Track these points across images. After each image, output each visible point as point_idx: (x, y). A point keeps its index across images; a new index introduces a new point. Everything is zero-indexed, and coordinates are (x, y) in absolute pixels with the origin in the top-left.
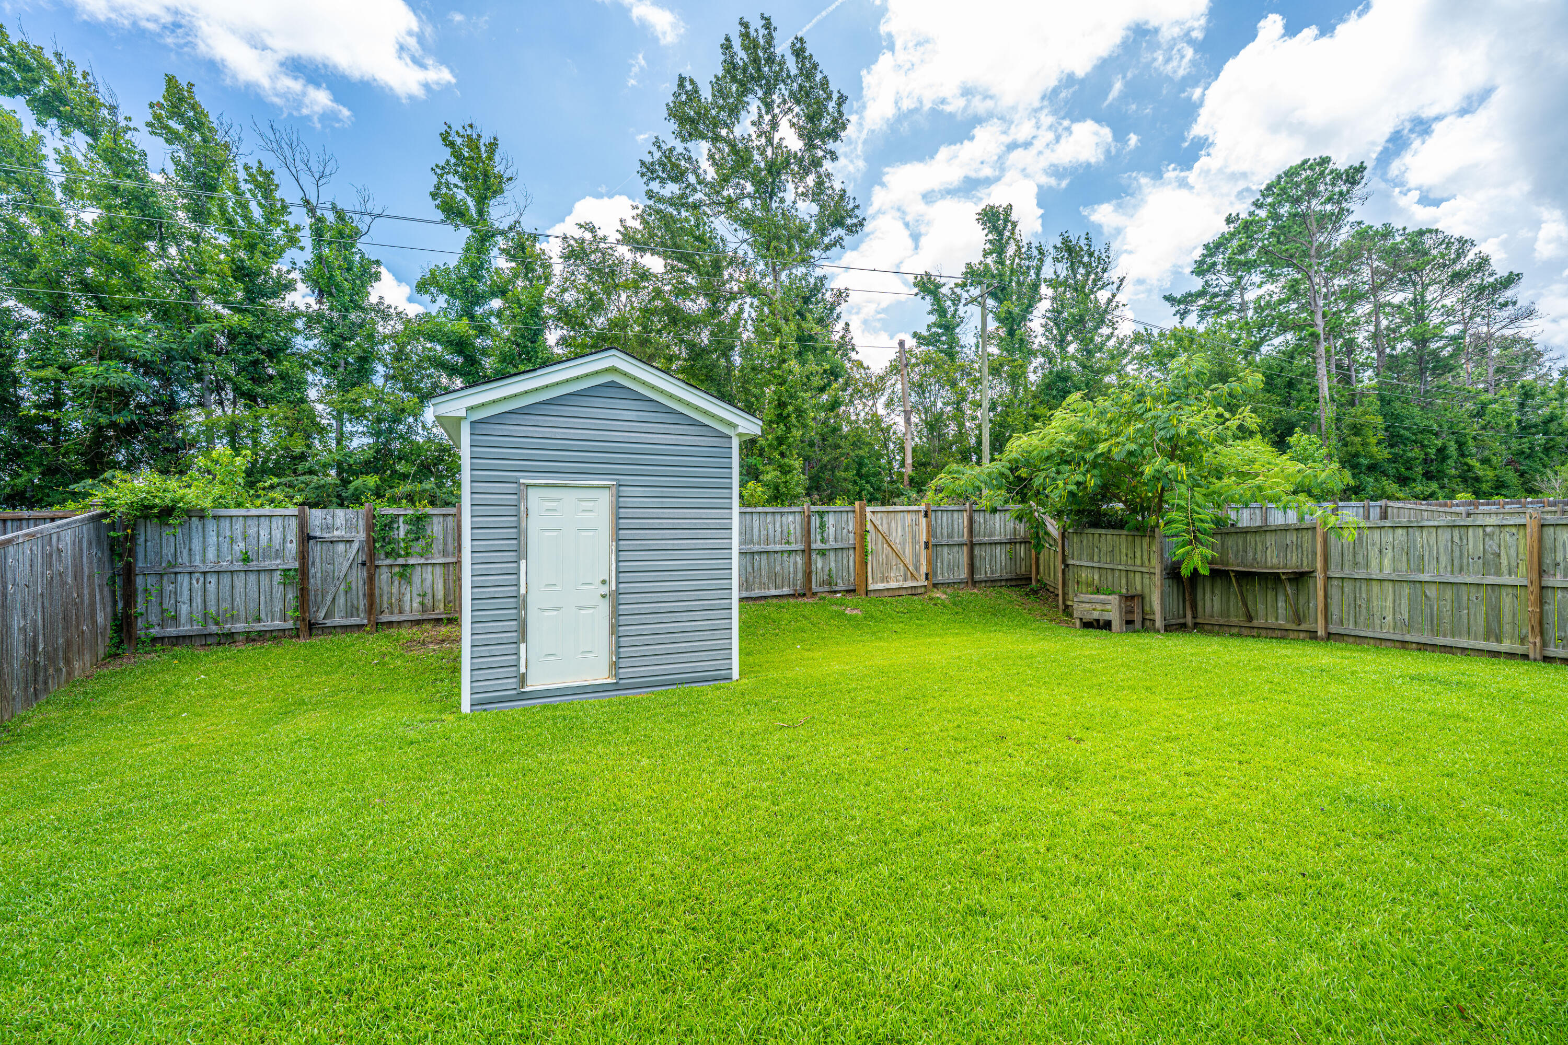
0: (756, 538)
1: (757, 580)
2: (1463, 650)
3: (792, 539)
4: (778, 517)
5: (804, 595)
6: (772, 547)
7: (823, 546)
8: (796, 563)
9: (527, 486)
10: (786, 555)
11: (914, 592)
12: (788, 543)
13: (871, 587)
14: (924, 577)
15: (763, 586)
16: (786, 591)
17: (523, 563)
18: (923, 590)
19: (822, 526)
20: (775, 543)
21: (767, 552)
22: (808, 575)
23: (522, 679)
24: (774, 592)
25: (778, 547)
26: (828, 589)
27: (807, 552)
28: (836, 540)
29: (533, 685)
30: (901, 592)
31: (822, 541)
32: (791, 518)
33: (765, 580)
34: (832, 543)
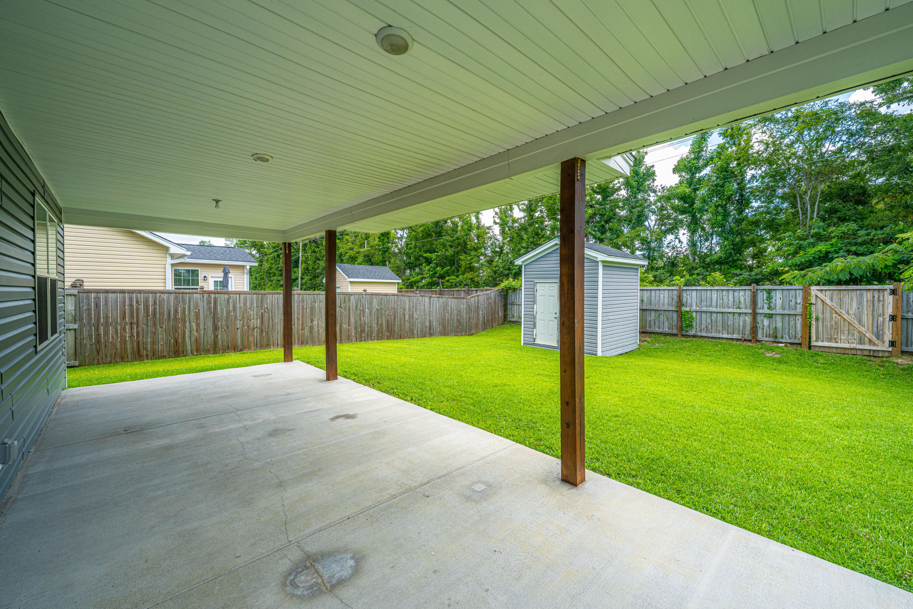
0: (714, 303)
1: (714, 328)
3: (742, 306)
4: (731, 293)
5: (750, 341)
6: (726, 310)
7: (769, 312)
8: (745, 321)
9: (537, 283)
10: (736, 315)
11: (873, 355)
12: (739, 308)
13: (814, 343)
14: (887, 344)
15: (718, 331)
16: (735, 336)
18: (886, 354)
19: (769, 298)
20: (728, 308)
21: (722, 313)
22: (754, 329)
23: (534, 339)
24: (725, 336)
25: (730, 310)
26: (772, 340)
27: (754, 314)
28: (783, 308)
29: (537, 342)
30: (847, 352)
31: (769, 308)
32: (742, 293)
33: (720, 328)
34: (779, 311)
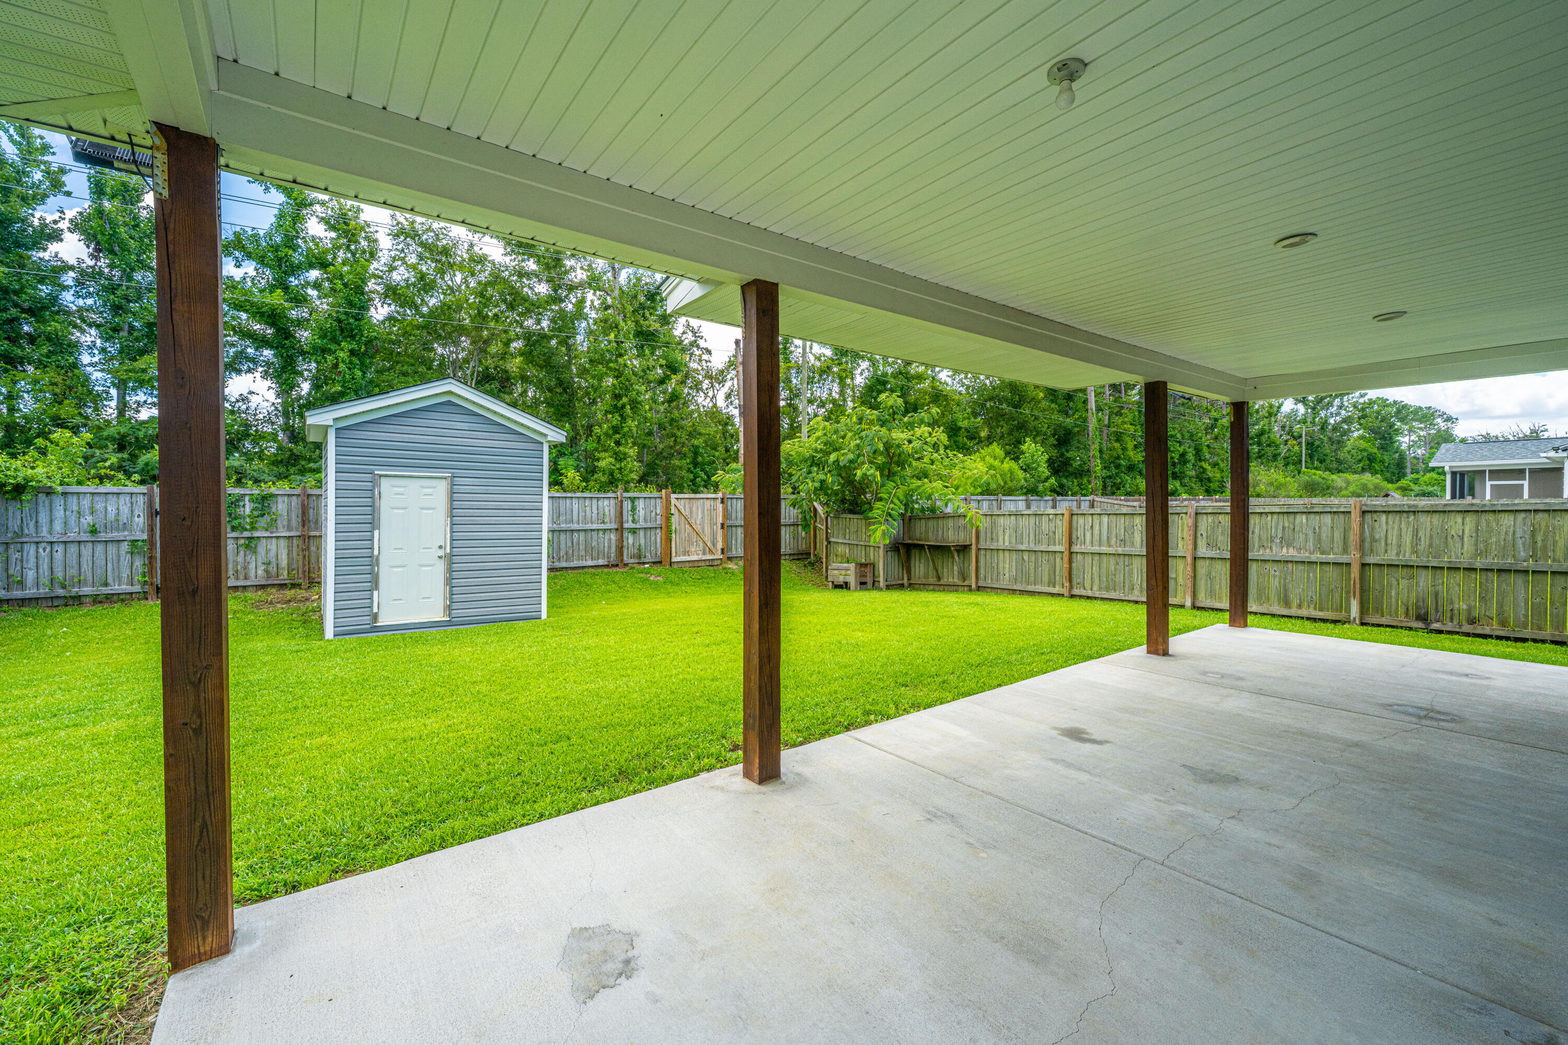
0: (575, 518)
1: (576, 553)
2: (1039, 593)
3: (607, 520)
4: (595, 501)
5: (617, 565)
6: (589, 526)
7: (633, 526)
8: (610, 539)
9: (380, 476)
10: (601, 533)
11: (711, 564)
12: (603, 522)
13: (674, 559)
14: (720, 551)
15: (580, 558)
16: (601, 562)
17: (376, 533)
18: (719, 562)
19: (634, 509)
20: (592, 523)
21: (585, 530)
22: (620, 549)
23: (375, 617)
24: (590, 563)
25: (595, 526)
26: (637, 561)
27: (620, 530)
28: (645, 520)
29: (383, 621)
30: (700, 564)
31: (634, 521)
32: (606, 502)
33: (583, 553)
34: (642, 524)
